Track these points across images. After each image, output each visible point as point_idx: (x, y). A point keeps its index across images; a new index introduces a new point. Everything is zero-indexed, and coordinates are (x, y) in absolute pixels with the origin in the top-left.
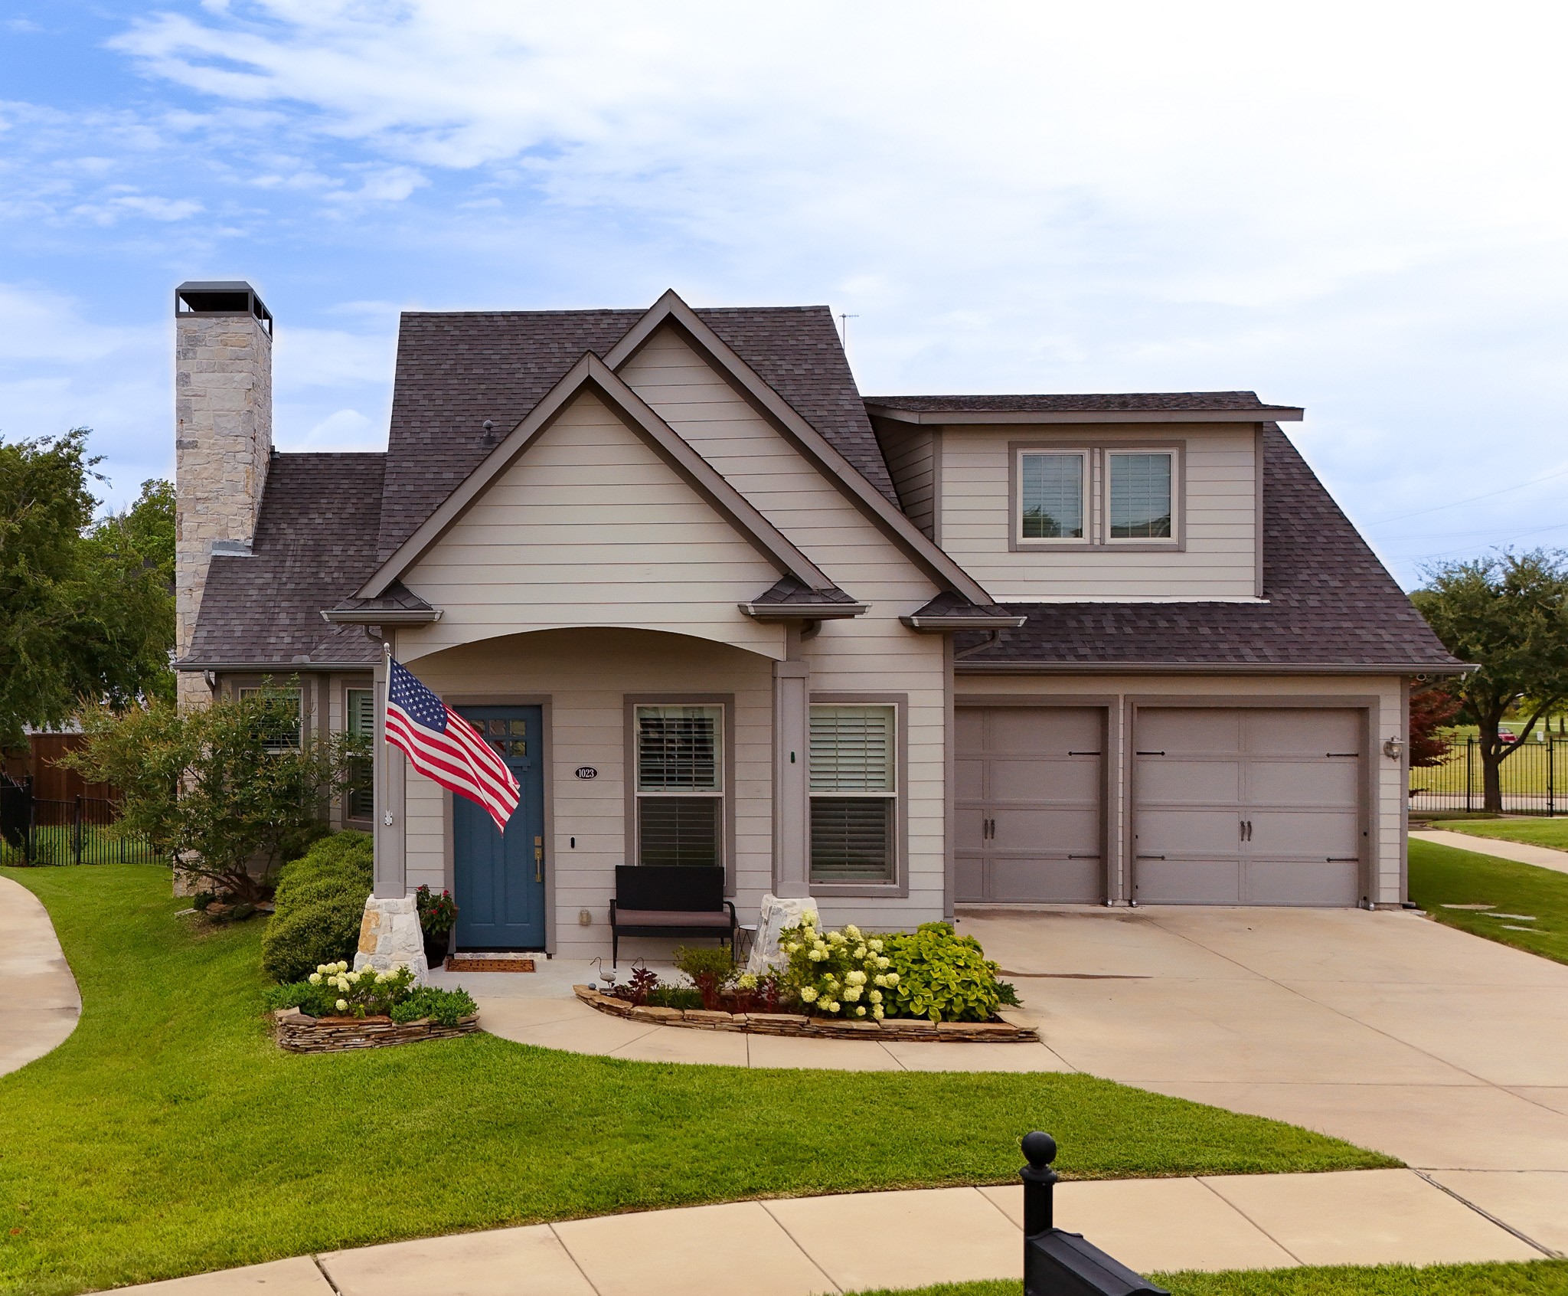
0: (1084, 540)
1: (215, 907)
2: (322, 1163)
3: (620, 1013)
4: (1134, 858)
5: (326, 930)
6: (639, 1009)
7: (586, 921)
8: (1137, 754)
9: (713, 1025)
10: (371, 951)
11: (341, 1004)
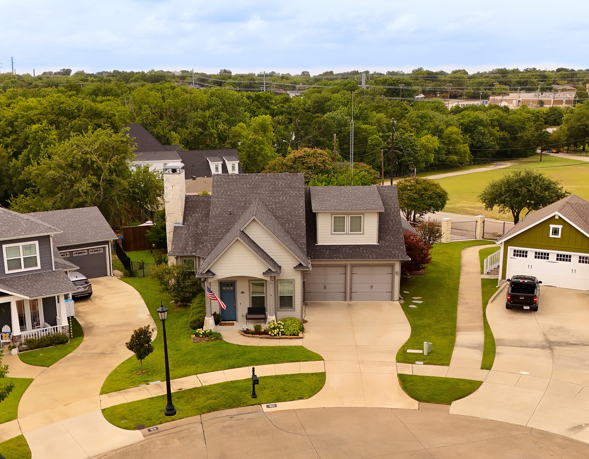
0: (345, 233)
1: (179, 303)
2: (198, 362)
3: (244, 335)
4: (351, 292)
5: (199, 321)
6: (246, 335)
7: (243, 316)
8: (352, 274)
9: (256, 337)
10: (206, 326)
11: (201, 336)
